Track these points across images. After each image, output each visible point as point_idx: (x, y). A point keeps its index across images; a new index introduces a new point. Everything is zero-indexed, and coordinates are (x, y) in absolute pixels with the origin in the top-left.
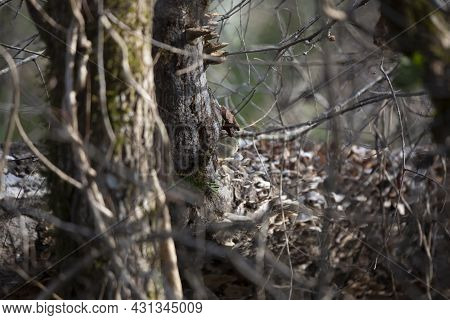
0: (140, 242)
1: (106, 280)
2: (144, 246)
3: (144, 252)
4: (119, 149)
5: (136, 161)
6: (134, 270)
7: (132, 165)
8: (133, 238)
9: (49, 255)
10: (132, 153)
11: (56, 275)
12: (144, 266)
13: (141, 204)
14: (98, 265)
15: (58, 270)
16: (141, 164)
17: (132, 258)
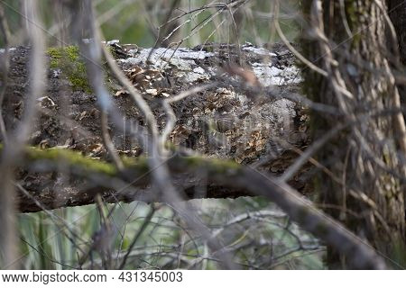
0: (375, 118)
1: (350, 147)
2: (379, 120)
3: (379, 124)
4: (357, 44)
5: (370, 53)
6: (371, 138)
7: (368, 57)
8: (370, 113)
9: (305, 128)
10: (368, 48)
11: (311, 143)
12: (380, 135)
13: (376, 87)
14: (343, 135)
15: (312, 139)
16: (375, 55)
17: (370, 129)
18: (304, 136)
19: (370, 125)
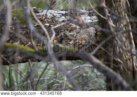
18: (99, 40)
19: (121, 36)
